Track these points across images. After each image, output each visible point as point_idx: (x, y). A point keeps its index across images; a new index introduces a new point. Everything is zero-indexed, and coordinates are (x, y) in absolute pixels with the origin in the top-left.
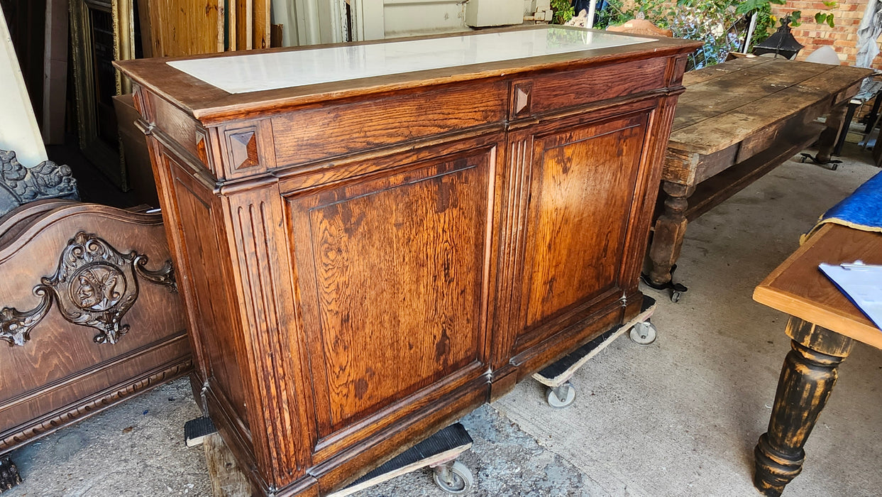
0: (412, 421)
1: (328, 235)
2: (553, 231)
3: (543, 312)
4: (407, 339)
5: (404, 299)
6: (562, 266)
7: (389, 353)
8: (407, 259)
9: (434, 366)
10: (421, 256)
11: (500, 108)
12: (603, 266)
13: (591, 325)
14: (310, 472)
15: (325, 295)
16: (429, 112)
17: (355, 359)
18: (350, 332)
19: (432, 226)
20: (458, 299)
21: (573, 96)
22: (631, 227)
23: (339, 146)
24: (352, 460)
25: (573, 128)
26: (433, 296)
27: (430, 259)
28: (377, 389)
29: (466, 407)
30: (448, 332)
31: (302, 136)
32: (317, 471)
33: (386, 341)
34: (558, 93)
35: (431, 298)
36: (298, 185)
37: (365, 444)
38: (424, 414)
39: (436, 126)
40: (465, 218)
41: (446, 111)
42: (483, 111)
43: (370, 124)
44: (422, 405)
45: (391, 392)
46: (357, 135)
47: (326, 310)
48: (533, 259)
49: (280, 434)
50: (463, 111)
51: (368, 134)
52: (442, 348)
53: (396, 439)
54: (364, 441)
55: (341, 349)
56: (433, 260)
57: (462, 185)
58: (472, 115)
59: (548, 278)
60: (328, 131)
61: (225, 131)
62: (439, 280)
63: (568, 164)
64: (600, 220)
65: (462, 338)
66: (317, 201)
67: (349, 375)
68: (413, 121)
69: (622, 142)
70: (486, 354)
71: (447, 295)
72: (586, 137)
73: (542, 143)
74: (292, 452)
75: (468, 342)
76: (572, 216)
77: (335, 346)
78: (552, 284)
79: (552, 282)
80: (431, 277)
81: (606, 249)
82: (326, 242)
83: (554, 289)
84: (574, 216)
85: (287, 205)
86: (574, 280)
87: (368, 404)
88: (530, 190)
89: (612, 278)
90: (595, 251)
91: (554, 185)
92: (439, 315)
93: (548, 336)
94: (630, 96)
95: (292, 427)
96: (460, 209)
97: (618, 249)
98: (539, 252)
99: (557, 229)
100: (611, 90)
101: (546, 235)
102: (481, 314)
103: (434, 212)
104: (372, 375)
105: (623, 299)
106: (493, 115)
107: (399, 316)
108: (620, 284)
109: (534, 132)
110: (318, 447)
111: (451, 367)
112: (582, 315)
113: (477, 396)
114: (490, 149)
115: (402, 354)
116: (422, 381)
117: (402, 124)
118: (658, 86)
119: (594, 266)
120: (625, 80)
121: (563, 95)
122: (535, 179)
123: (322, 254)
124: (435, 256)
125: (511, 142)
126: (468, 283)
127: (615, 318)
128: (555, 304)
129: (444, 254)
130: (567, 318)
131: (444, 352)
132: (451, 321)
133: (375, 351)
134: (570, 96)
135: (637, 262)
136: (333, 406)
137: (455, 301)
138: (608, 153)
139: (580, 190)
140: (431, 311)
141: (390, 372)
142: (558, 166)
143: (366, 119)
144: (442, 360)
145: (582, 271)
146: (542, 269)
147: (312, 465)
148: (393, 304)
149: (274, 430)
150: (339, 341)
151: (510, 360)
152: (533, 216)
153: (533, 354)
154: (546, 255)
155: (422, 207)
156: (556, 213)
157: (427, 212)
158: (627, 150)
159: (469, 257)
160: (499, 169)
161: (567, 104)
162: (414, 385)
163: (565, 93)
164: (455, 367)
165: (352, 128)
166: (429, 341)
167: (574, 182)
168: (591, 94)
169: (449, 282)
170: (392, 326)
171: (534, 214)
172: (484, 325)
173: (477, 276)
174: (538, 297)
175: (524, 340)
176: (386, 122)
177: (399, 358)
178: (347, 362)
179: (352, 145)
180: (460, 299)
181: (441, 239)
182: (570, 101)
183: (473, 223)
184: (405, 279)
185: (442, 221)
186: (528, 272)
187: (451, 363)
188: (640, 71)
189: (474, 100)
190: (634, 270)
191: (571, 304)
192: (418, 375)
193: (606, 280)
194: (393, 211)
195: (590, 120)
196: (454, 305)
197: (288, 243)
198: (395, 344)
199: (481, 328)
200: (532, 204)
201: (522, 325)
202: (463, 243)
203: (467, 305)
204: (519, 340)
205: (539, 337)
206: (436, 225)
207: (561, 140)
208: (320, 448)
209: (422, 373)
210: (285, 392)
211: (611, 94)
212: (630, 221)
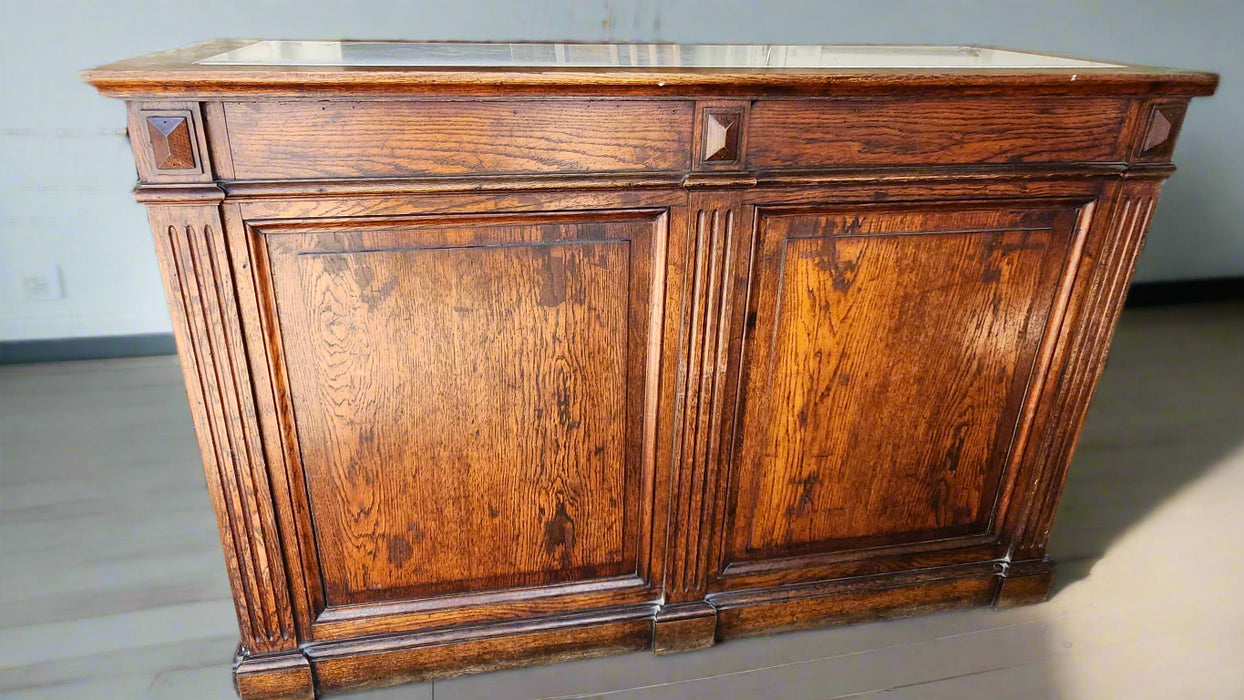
0: (491, 633)
1: (332, 299)
2: (809, 391)
3: (789, 532)
4: (486, 498)
5: (478, 432)
6: (835, 461)
7: (450, 511)
8: (481, 369)
9: (541, 559)
10: (510, 370)
11: (675, 146)
12: (948, 487)
13: (908, 587)
14: (307, 648)
15: (331, 391)
16: (519, 134)
17: (386, 502)
18: (377, 458)
19: (530, 325)
20: (589, 460)
21: (856, 147)
22: (1026, 426)
23: (343, 163)
24: (376, 655)
25: (860, 208)
26: (535, 443)
27: (529, 380)
28: (429, 561)
29: (604, 645)
30: (570, 510)
31: (278, 137)
32: (316, 650)
33: (444, 491)
34: (816, 136)
35: (532, 444)
36: (272, 212)
37: (402, 639)
38: (516, 630)
39: (533, 158)
40: (601, 325)
41: (554, 137)
42: (636, 147)
43: (400, 137)
44: (520, 613)
45: (457, 574)
46: (376, 151)
47: (332, 413)
48: (762, 431)
49: (251, 574)
50: (591, 140)
51: (398, 152)
52: (558, 532)
53: (460, 651)
54: (401, 633)
55: (360, 479)
56: (533, 382)
57: (593, 267)
58: (610, 150)
59: (800, 473)
60: (323, 137)
61: (142, 110)
62: (548, 418)
63: (849, 275)
64: (939, 394)
65: (599, 528)
66: (313, 244)
67: (377, 524)
68: (485, 144)
69: (997, 254)
70: (653, 569)
71: (565, 447)
72: (898, 231)
73: (783, 225)
74: (273, 609)
75: (615, 538)
76: (861, 374)
77: (349, 472)
78: (811, 487)
79: (810, 483)
80: (532, 409)
81: (954, 455)
82: (329, 309)
83: (816, 497)
84: (867, 375)
85: (256, 238)
86: (870, 493)
87: (414, 579)
88: (750, 306)
89: (974, 514)
90: (925, 452)
91: (813, 306)
92: (550, 476)
93: (801, 579)
94: (1017, 165)
95: (270, 570)
96: (589, 308)
97: (991, 462)
98: (777, 422)
99: (822, 388)
100: (962, 147)
101: (792, 394)
102: (644, 499)
103: (534, 302)
104: (420, 536)
105: (1002, 562)
106: (659, 157)
107: (467, 457)
108: (997, 532)
109: (759, 201)
110: (325, 616)
111: (579, 568)
112: (893, 566)
113: (628, 635)
114: (654, 216)
115: (476, 519)
116: (520, 574)
117: (462, 145)
118: (1099, 156)
119: (923, 481)
120: (1002, 133)
121: (829, 141)
122: (766, 287)
123: (323, 327)
124: (537, 376)
125: (696, 209)
126: (610, 438)
127: (976, 593)
128: (821, 525)
129: (558, 378)
130: (850, 558)
131: (562, 541)
132: (575, 492)
133: (424, 501)
134: (848, 146)
135: (1042, 499)
136: (349, 563)
137: (583, 461)
138: (959, 270)
139: (881, 329)
140: (534, 466)
141: (454, 543)
142: (821, 273)
143: (392, 127)
144: (559, 551)
145: (889, 481)
146: (785, 455)
147: (312, 640)
148: (456, 436)
149: (241, 566)
150: (357, 467)
151: (708, 596)
152: (761, 353)
153: (758, 599)
154: (795, 432)
155: (511, 289)
156: (818, 359)
157: (519, 300)
158: (1013, 273)
159: (612, 395)
160: (675, 255)
161: (841, 161)
162: (504, 576)
163: (836, 138)
164: (589, 572)
165: (367, 138)
166: (530, 511)
167: (865, 310)
168: (906, 149)
169: (570, 428)
170: (455, 470)
171: (763, 352)
172: (647, 519)
173: (632, 432)
174: (775, 501)
175: (743, 569)
176: (430, 137)
177: (471, 525)
178: (373, 503)
179: (367, 166)
180: (594, 461)
181: (550, 351)
182: (849, 155)
183: (620, 336)
184: (479, 400)
185: (552, 320)
186: (752, 451)
187: (580, 563)
188: (1045, 119)
189: (615, 125)
190: (1031, 514)
191: (863, 537)
192: (511, 563)
193: (958, 513)
194: (451, 285)
195: (904, 198)
196: (580, 467)
197: (260, 296)
198: (463, 500)
199: (643, 522)
200: (760, 332)
201: (739, 542)
202: (599, 368)
203: (609, 475)
204: (733, 567)
205: (782, 573)
206: (538, 325)
207: (831, 225)
208: (328, 619)
209: (518, 563)
210: (257, 515)
211: (962, 155)
212: (1024, 415)
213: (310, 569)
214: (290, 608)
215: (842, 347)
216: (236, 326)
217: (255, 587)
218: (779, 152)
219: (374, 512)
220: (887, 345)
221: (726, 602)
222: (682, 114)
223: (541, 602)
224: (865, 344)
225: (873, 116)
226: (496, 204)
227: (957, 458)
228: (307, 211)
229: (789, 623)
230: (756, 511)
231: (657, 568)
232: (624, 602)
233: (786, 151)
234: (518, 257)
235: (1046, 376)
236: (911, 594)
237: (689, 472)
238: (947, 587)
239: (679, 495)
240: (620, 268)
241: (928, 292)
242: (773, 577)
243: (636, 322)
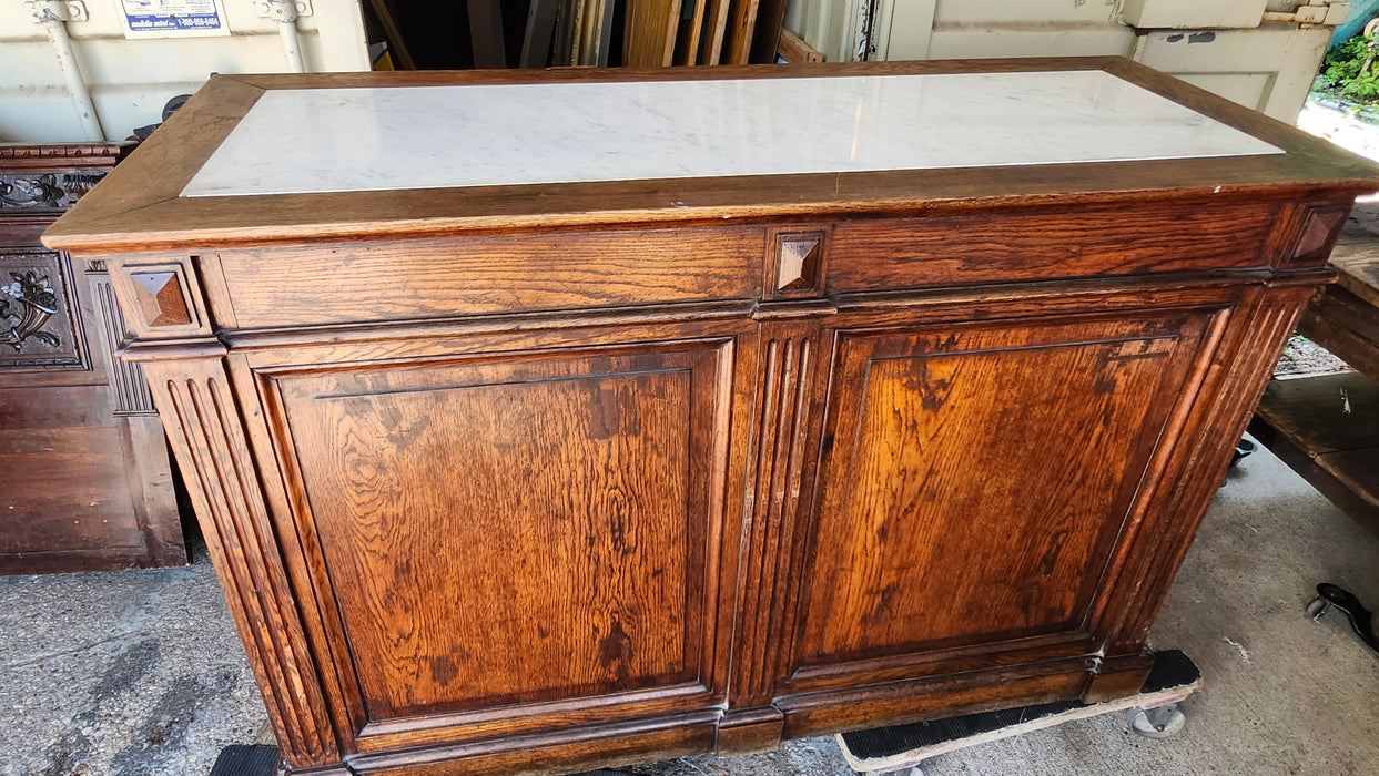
0: (545, 742)
1: (357, 440)
2: (890, 508)
3: (864, 639)
4: (535, 621)
5: (524, 561)
6: (917, 572)
7: (496, 633)
8: (525, 502)
9: (596, 672)
10: (557, 501)
11: (743, 272)
12: (1040, 589)
13: (990, 685)
14: (351, 760)
15: (361, 529)
16: (561, 268)
17: (428, 628)
18: (415, 588)
19: (579, 458)
20: (646, 582)
21: (955, 264)
22: (1132, 530)
23: (361, 307)
24: (424, 766)
25: (957, 326)
26: (586, 568)
27: (579, 510)
28: (476, 679)
29: (664, 749)
30: (626, 628)
31: (284, 284)
32: (360, 763)
33: (490, 616)
34: (909, 255)
35: (584, 569)
36: (283, 360)
37: (450, 750)
38: (570, 738)
39: (578, 292)
40: (659, 455)
41: (603, 269)
42: (697, 275)
43: (424, 277)
45: (506, 688)
46: (397, 293)
47: (364, 549)
48: (838, 547)
49: (287, 701)
50: (645, 271)
51: (422, 293)
52: (614, 647)
53: (512, 759)
54: (452, 744)
55: (398, 609)
56: (584, 512)
57: (649, 399)
58: (669, 280)
59: (879, 585)
60: (335, 282)
61: (125, 266)
62: (601, 545)
63: (941, 394)
64: (1035, 507)
65: (658, 642)
66: (331, 388)
67: (418, 647)
68: (522, 280)
69: (1112, 364)
70: (717, 678)
71: (620, 571)
72: (999, 346)
73: (867, 347)
74: (312, 729)
75: (676, 650)
76: (950, 489)
77: (386, 602)
78: (890, 597)
79: (889, 593)
80: (583, 538)
81: (1050, 561)
82: (353, 450)
83: (895, 605)
84: (956, 490)
85: (267, 385)
86: (954, 600)
87: (460, 694)
88: (827, 430)
89: (1068, 613)
90: (1017, 559)
91: (899, 427)
92: (604, 598)
93: (876, 679)
94: (1143, 275)
95: (308, 696)
96: (645, 439)
97: (1090, 565)
98: (854, 539)
99: (906, 503)
100: (1079, 260)
101: (872, 511)
102: (706, 614)
103: (583, 435)
104: (465, 657)
105: (1095, 657)
106: (724, 285)
107: (513, 583)
108: (1093, 629)
109: (840, 324)
110: (367, 731)
111: (637, 678)
112: (974, 663)
113: (689, 739)
114: (719, 344)
115: (525, 639)
116: (574, 686)
117: (496, 282)
118: (1241, 261)
119: (1014, 586)
120: (1128, 243)
121: (923, 260)
122: (846, 408)
123: (348, 466)
124: (588, 507)
125: (766, 339)
126: (670, 560)
127: (1064, 688)
128: (900, 630)
129: (611, 507)
130: (931, 659)
131: (618, 655)
132: (632, 611)
133: (467, 626)
134: (946, 264)
135: (1143, 599)
136: (390, 683)
137: (639, 583)
138: (1067, 383)
139: (975, 445)
140: (586, 590)
141: (502, 661)
142: (909, 393)
143: (413, 267)
144: (614, 666)
145: (976, 588)
146: (862, 568)
147: (357, 752)
148: (501, 565)
149: (276, 693)
150: (394, 597)
151: (775, 700)
152: (839, 473)
153: (829, 701)
154: (874, 546)
155: (556, 424)
156: (902, 477)
157: (566, 434)
158: (1129, 383)
159: (669, 519)
160: (742, 383)
161: (938, 280)
162: (556, 688)
163: (932, 257)
164: (648, 682)
165: (386, 280)
166: (583, 631)
167: (958, 427)
168: (1013, 264)
169: (625, 553)
170: (501, 597)
171: (841, 472)
172: (710, 633)
173: (693, 553)
174: (850, 610)
175: (813, 674)
176: (459, 276)
177: (520, 645)
178: (413, 629)
179: (388, 308)
180: (652, 582)
181: (602, 482)
182: (946, 273)
183: (679, 466)
184: (524, 531)
185: (603, 452)
186: (826, 566)
187: (638, 674)
188: (1179, 225)
189: (673, 254)
190: (1130, 612)
191: (945, 639)
192: (564, 678)
193: (1050, 613)
194: (489, 422)
195: (1009, 315)
196: (637, 588)
197: (275, 443)
198: (510, 624)
199: (705, 635)
200: (837, 453)
201: (810, 647)
202: (656, 496)
203: (669, 595)
204: (802, 671)
205: (853, 677)
206: (588, 457)
207: (922, 344)
208: (371, 733)
209: (571, 676)
210: (289, 648)
211: (1079, 268)
212: (1131, 518)
213: (349, 690)
214: (330, 727)
215: (930, 464)
216: (251, 474)
217: (292, 711)
218: (864, 274)
219: (415, 639)
220: (980, 461)
221: (795, 706)
222: (752, 240)
223: (597, 710)
224: (956, 460)
225: (977, 231)
226: (537, 341)
227: (1053, 562)
228: (322, 356)
229: (861, 722)
230: (828, 620)
231: (720, 677)
232: (685, 707)
233: (872, 272)
234: (563, 392)
235: (1159, 483)
236: (994, 691)
237: (755, 592)
238: (1033, 684)
239: (745, 612)
240: (679, 398)
241: (1031, 406)
242: (845, 679)
243: (698, 450)
